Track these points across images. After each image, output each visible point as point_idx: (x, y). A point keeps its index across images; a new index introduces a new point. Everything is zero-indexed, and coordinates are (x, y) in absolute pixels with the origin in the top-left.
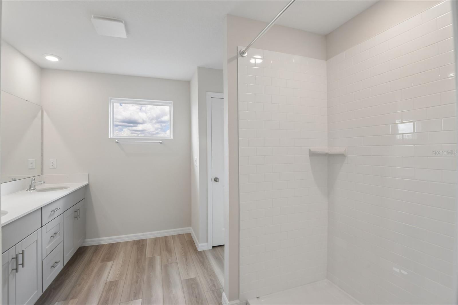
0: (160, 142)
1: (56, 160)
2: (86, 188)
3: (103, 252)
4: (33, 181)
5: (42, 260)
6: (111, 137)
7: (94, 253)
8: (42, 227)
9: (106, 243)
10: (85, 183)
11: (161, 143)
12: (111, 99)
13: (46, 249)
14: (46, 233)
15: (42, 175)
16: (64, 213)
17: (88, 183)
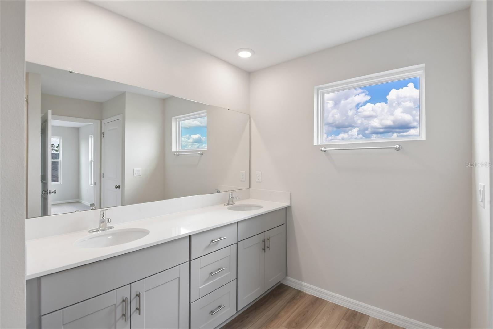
0: (395, 148)
1: (261, 173)
2: (287, 210)
3: (299, 306)
4: (230, 196)
5: (190, 303)
6: (319, 144)
7: (288, 303)
8: (191, 261)
9: (310, 294)
10: (286, 204)
11: (398, 149)
12: (318, 89)
13: (200, 289)
14: (200, 268)
15: (250, 189)
16: (238, 243)
17: (289, 204)
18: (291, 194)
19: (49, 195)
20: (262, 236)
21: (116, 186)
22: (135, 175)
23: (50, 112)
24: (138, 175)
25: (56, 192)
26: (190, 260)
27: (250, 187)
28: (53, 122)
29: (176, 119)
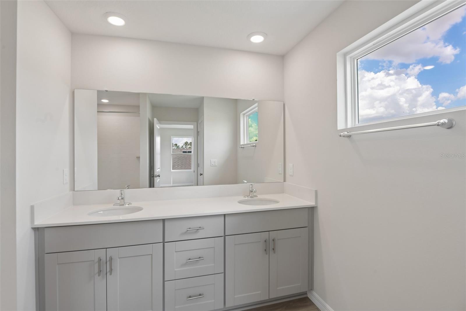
1: (293, 165)
5: (164, 281)
6: (349, 127)
10: (310, 203)
14: (176, 252)
15: (285, 183)
16: (226, 237)
17: (314, 204)
18: (316, 192)
19: (155, 178)
20: (265, 235)
21: (201, 173)
22: (212, 165)
23: (155, 119)
24: (214, 165)
25: (159, 176)
26: (164, 242)
27: (285, 181)
28: (157, 126)
29: (244, 114)
